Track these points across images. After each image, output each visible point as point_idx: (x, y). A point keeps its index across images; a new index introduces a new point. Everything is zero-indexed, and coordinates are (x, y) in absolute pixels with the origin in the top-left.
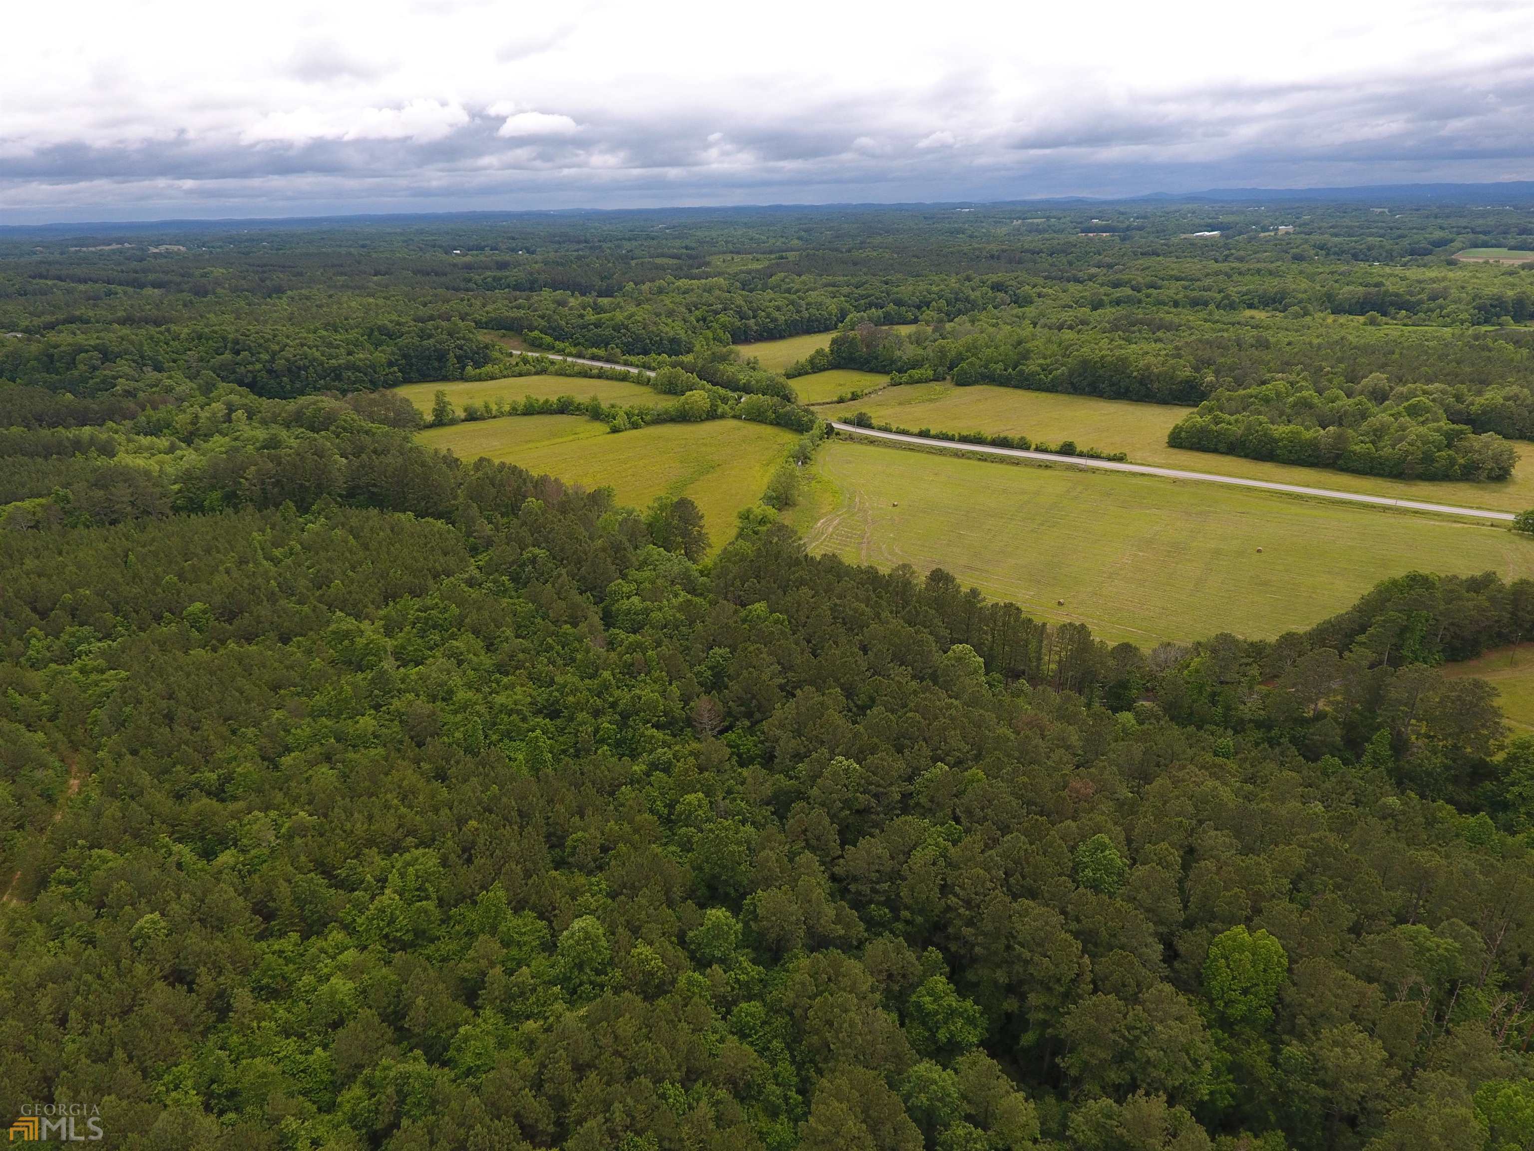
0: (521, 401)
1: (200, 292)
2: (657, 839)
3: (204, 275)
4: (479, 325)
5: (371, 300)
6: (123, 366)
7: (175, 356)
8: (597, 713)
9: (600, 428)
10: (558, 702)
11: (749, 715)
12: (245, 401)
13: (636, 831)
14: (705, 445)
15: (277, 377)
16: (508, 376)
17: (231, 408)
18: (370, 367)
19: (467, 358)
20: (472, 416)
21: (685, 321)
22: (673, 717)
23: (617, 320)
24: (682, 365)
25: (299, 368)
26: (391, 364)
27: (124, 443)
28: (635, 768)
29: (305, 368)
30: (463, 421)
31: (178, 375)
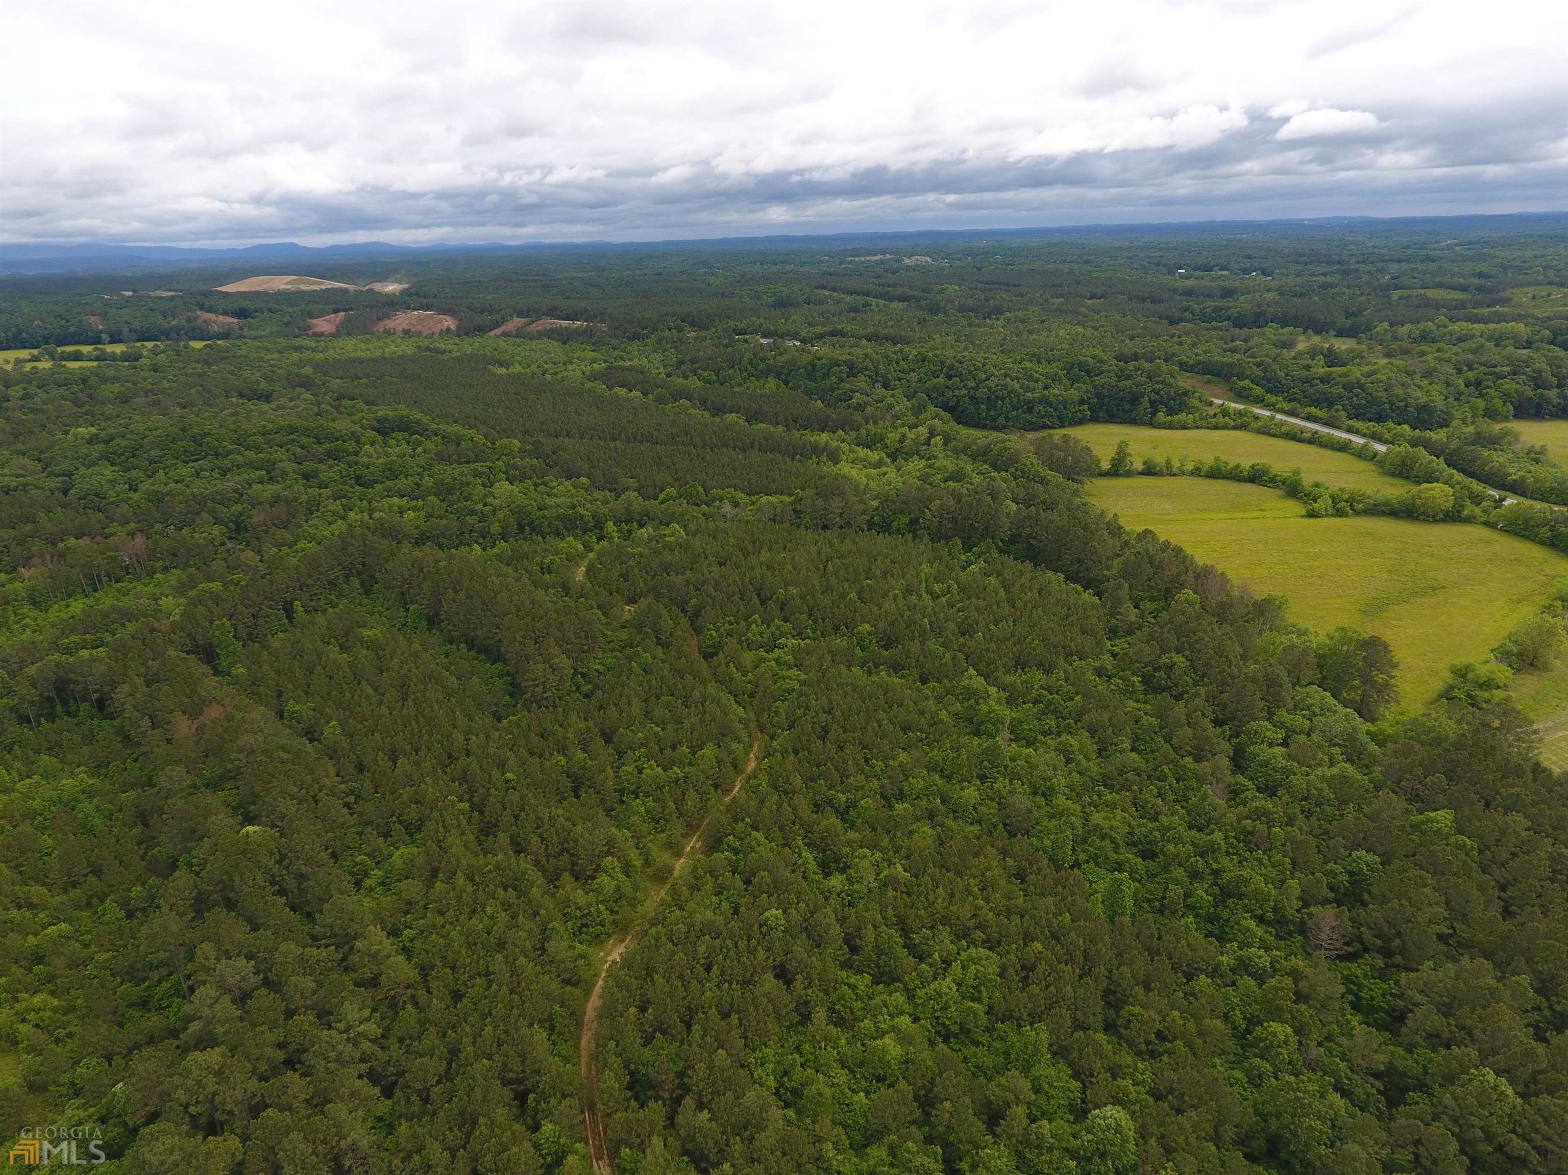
0: (1208, 461)
1: (934, 310)
2: (1223, 1053)
3: (940, 292)
4: (1183, 367)
5: (1080, 329)
6: (862, 382)
7: (901, 375)
8: (1195, 875)
9: (1295, 507)
10: (1156, 843)
11: (1387, 953)
12: (946, 427)
13: (1201, 1034)
14: (1431, 555)
15: (977, 403)
16: (1202, 427)
17: (932, 433)
18: (1061, 403)
19: (1161, 403)
20: (1150, 471)
21: (1448, 384)
22: (1283, 916)
23: (1352, 378)
24: (1427, 445)
25: (997, 398)
26: (1082, 402)
27: (847, 452)
28: (1224, 959)
29: (1003, 399)
30: (1140, 473)
31: (898, 393)
